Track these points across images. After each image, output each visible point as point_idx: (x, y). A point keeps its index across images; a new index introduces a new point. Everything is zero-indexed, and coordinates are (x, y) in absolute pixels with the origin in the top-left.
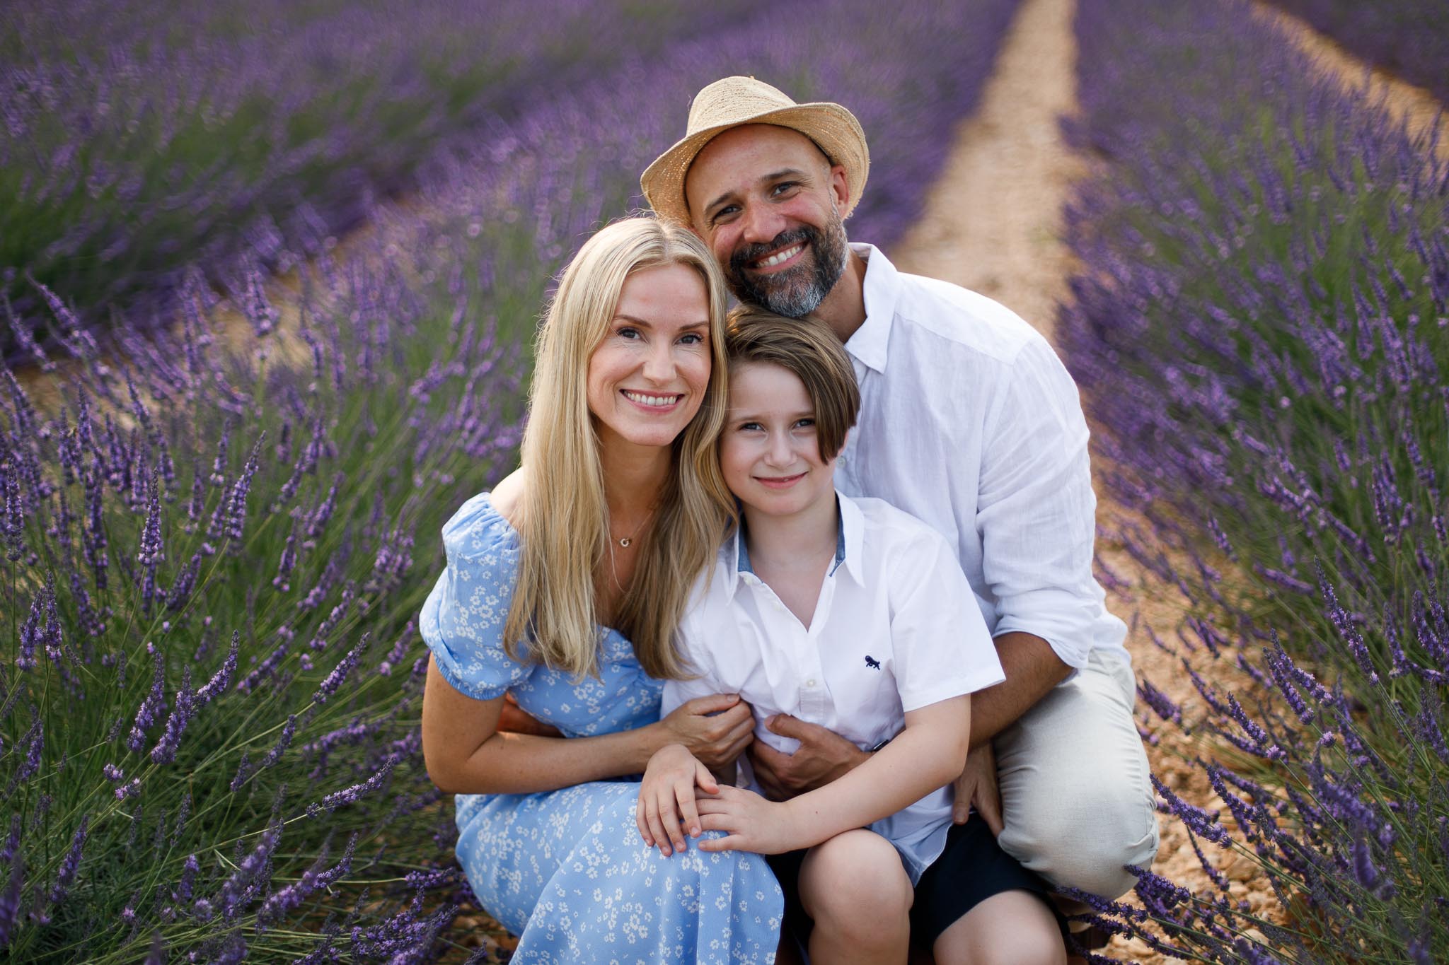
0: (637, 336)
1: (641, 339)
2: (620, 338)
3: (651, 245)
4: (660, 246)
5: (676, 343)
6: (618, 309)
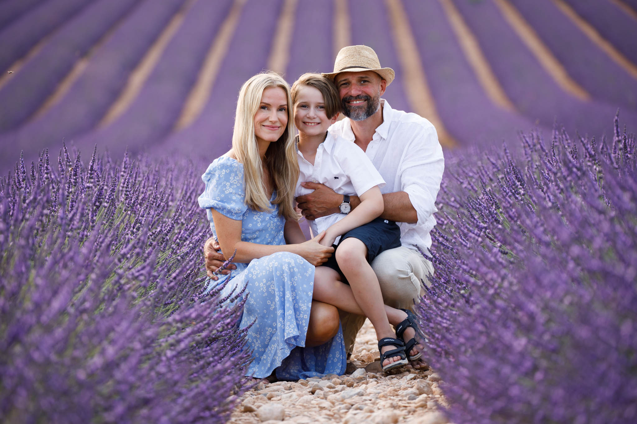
0: (266, 109)
1: (268, 109)
2: (263, 110)
3: (270, 81)
4: (273, 82)
5: (278, 111)
6: (261, 100)
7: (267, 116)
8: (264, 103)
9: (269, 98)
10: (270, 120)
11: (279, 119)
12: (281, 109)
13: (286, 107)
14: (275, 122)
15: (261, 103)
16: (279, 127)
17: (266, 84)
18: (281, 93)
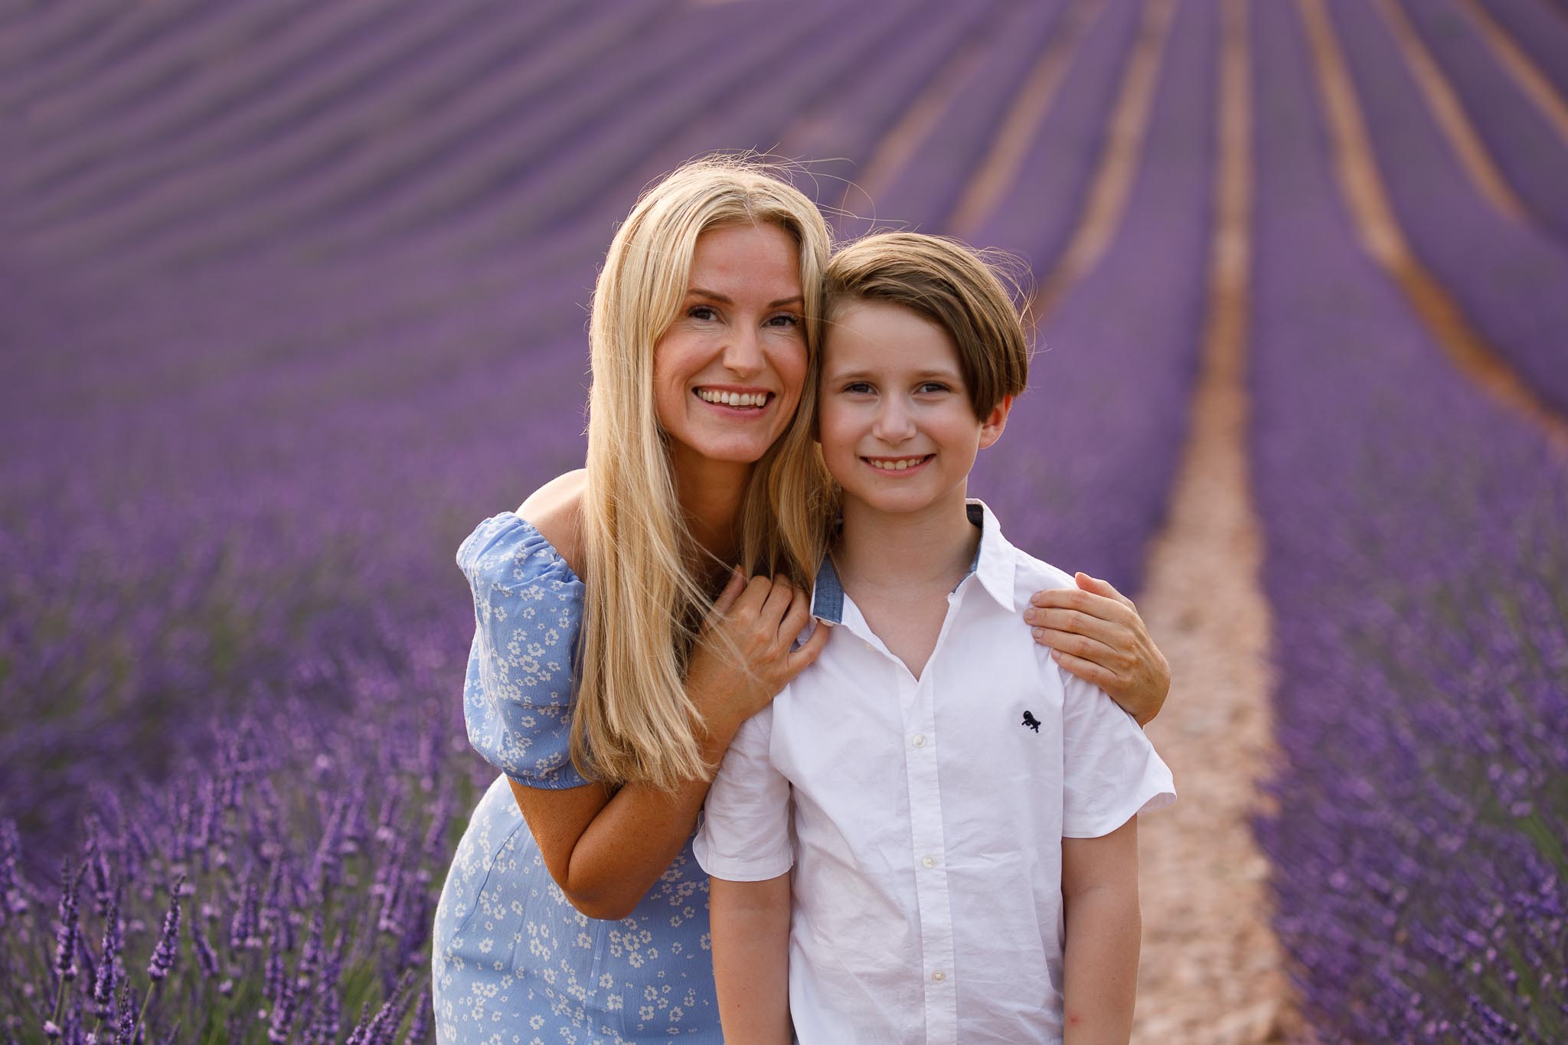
0: (713, 317)
1: (720, 320)
2: (696, 321)
3: (728, 198)
5: (764, 326)
6: (690, 282)
7: (716, 347)
8: (701, 293)
10: (731, 361)
11: (768, 360)
13: (797, 306)
14: (752, 374)
15: (690, 291)
16: (770, 395)
17: (711, 210)
18: (774, 245)
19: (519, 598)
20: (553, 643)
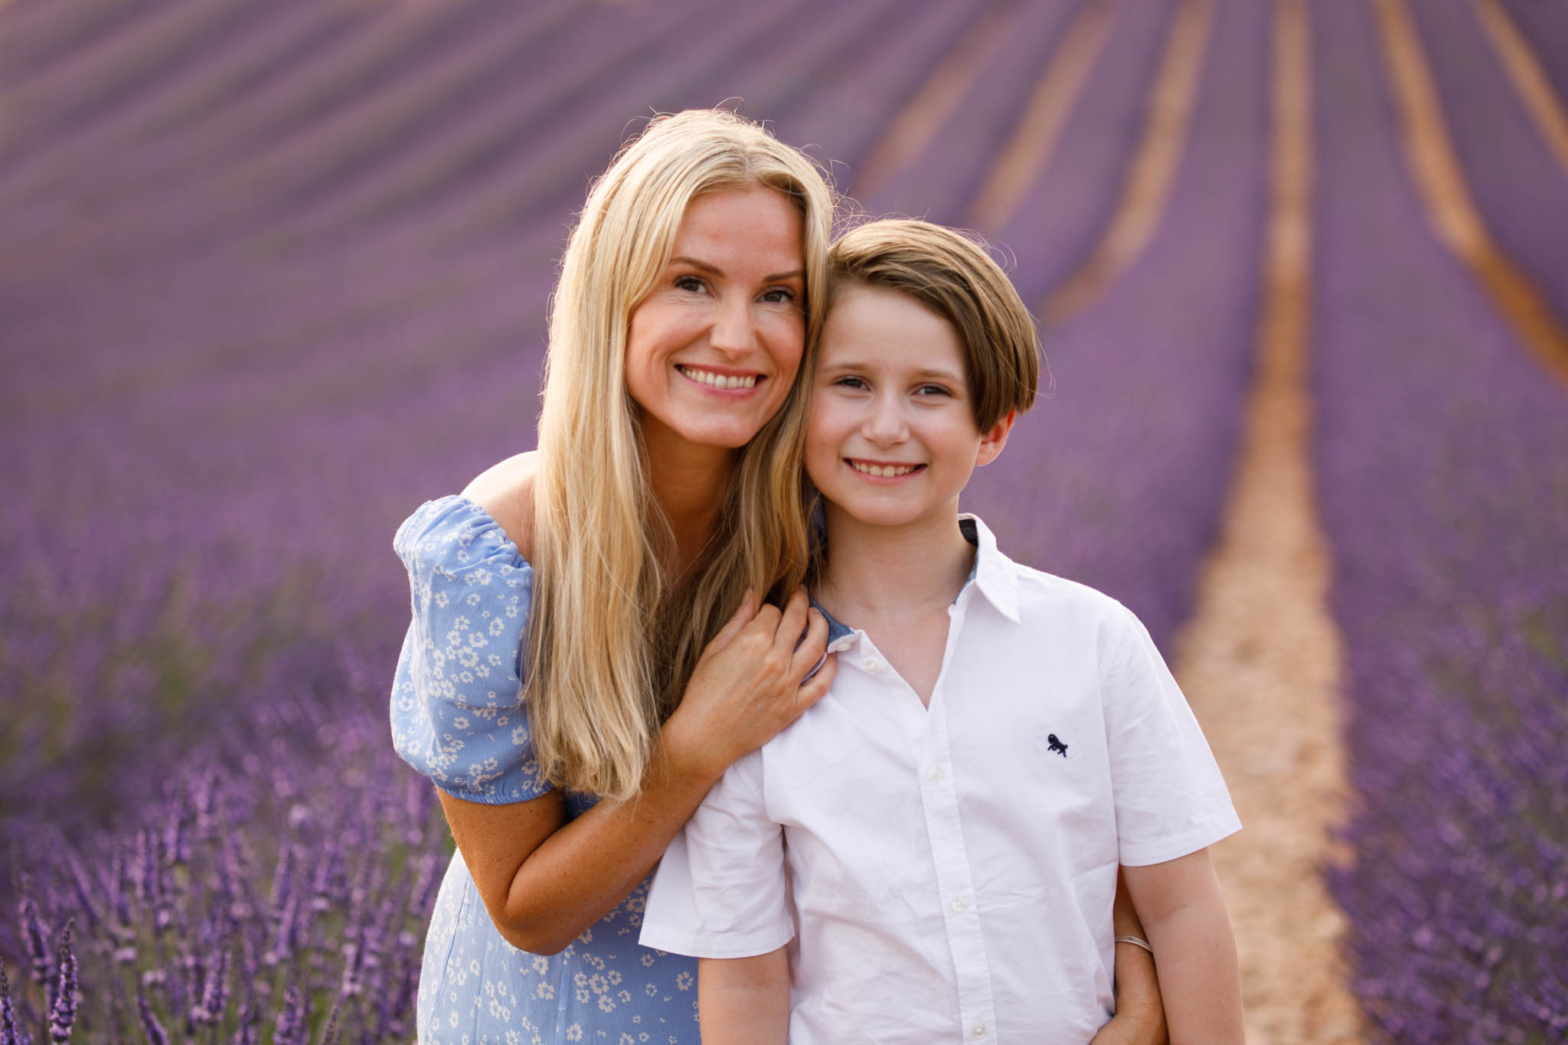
0: (701, 289)
1: (708, 293)
2: (681, 293)
3: (724, 159)
4: (737, 159)
5: (758, 301)
6: (676, 248)
7: (704, 323)
8: (689, 261)
9: (717, 237)
10: (719, 340)
11: (760, 338)
12: (771, 291)
13: (795, 281)
14: (741, 355)
15: (674, 261)
16: (760, 378)
17: (705, 173)
18: (774, 213)
19: (463, 583)
20: (498, 633)
